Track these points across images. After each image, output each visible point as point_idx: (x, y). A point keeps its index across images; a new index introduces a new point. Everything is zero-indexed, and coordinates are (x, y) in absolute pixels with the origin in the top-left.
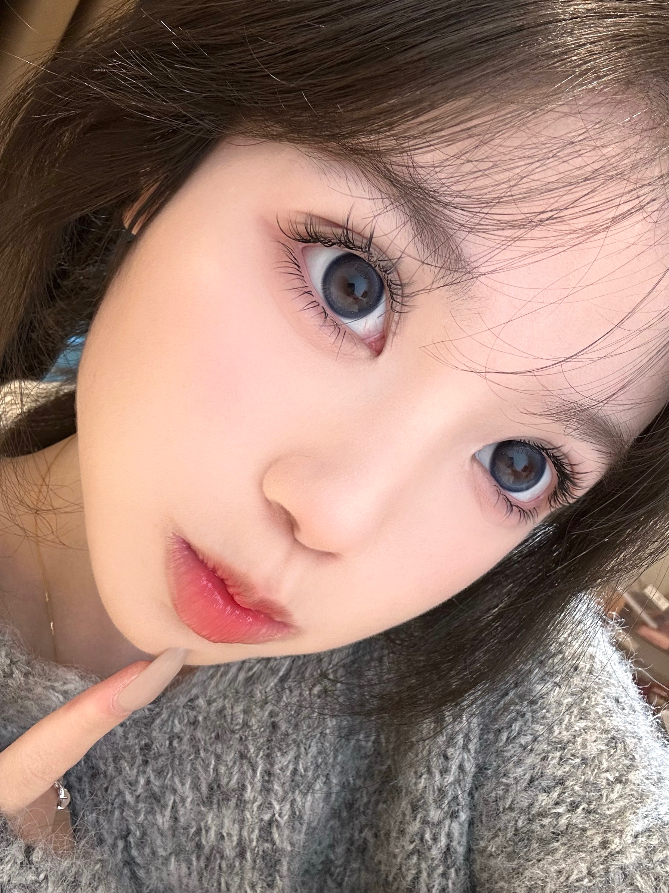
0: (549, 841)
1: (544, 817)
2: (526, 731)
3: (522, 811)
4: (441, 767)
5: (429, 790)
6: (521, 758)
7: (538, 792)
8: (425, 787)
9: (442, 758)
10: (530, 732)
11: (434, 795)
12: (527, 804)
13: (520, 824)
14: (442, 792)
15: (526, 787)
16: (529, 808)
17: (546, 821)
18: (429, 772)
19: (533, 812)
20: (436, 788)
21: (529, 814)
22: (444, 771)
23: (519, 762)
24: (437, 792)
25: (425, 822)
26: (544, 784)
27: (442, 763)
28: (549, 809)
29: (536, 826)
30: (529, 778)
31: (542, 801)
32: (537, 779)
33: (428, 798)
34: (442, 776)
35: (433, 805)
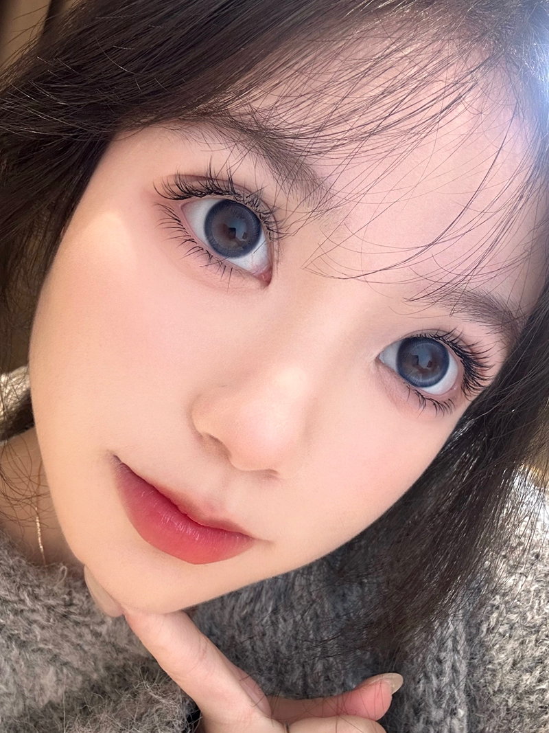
0: (539, 714)
1: (531, 694)
2: (502, 621)
3: (510, 691)
4: (437, 671)
5: (429, 693)
6: (502, 645)
7: (521, 673)
8: (424, 691)
9: (436, 663)
10: (505, 621)
11: (433, 697)
12: (513, 685)
13: (510, 703)
14: (440, 692)
15: (510, 670)
16: (516, 688)
17: (533, 698)
18: (427, 677)
19: (520, 691)
20: (434, 690)
21: (517, 693)
22: (440, 674)
23: (502, 649)
24: (436, 694)
25: (428, 722)
26: (526, 665)
27: (437, 667)
28: (534, 686)
29: (525, 704)
30: (512, 662)
31: (527, 681)
32: (519, 662)
33: (428, 701)
34: (438, 678)
35: (434, 706)
